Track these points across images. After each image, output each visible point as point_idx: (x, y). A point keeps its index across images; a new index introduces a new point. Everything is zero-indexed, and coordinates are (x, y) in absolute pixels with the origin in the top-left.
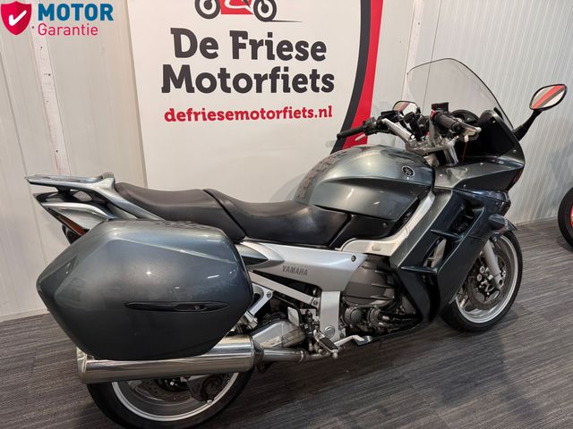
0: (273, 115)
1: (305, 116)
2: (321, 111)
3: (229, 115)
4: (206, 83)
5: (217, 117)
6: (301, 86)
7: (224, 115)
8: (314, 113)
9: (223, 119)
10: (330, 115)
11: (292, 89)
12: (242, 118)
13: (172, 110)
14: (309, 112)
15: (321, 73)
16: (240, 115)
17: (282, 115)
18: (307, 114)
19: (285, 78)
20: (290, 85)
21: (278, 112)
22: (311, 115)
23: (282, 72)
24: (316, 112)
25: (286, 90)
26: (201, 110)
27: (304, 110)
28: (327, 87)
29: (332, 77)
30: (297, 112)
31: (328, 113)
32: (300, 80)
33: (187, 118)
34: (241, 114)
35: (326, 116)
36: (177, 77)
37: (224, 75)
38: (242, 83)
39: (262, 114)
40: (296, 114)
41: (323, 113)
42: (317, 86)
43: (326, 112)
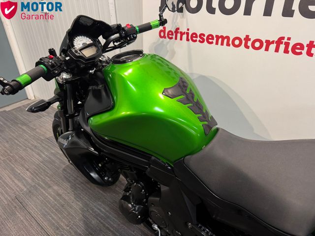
1: (310, 54)
6: (314, 8)
7: (205, 38)
9: (202, 42)
11: (297, 12)
12: (222, 44)
16: (220, 40)
17: (273, 47)
21: (269, 43)
27: (311, 45)
33: (174, 37)
34: (222, 39)
39: (246, 42)
40: (296, 49)
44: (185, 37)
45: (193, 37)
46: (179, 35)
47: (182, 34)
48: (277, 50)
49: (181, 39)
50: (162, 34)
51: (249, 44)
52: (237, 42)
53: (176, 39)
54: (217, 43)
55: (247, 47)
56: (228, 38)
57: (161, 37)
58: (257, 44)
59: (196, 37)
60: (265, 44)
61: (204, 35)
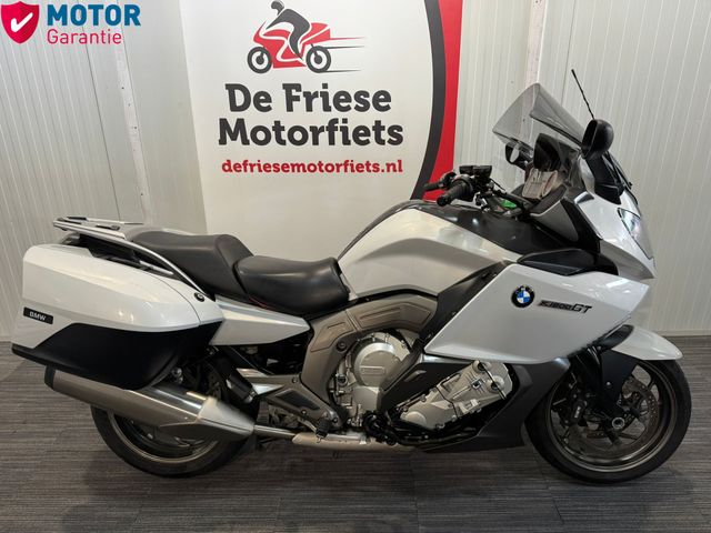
1: (369, 170)
2: (388, 165)
3: (285, 167)
4: (261, 136)
5: (273, 169)
6: (362, 138)
7: (280, 167)
8: (381, 168)
9: (278, 171)
10: (400, 170)
11: (352, 141)
12: (299, 171)
13: (229, 161)
14: (374, 167)
15: (387, 124)
16: (296, 168)
17: (342, 168)
18: (371, 168)
19: (345, 130)
20: (350, 137)
21: (338, 166)
22: (377, 170)
23: (340, 124)
25: (346, 142)
26: (257, 162)
27: (368, 164)
28: (395, 139)
29: (400, 129)
30: (360, 165)
31: (397, 168)
32: (362, 132)
33: (242, 169)
34: (298, 167)
35: (395, 170)
36: (233, 130)
37: (278, 127)
38: (298, 136)
39: (320, 167)
40: (359, 168)
41: (391, 167)
42: (382, 138)
43: (395, 167)
44: (256, 168)
45: (267, 167)
46: (248, 167)
47: (252, 166)
48: (346, 171)
49: (252, 170)
50: (227, 167)
51: (323, 168)
52: (312, 168)
53: (245, 170)
54: (293, 171)
55: (321, 171)
56: (303, 165)
57: (226, 171)
58: (330, 168)
59: (270, 167)
60: (335, 167)
61: (278, 165)
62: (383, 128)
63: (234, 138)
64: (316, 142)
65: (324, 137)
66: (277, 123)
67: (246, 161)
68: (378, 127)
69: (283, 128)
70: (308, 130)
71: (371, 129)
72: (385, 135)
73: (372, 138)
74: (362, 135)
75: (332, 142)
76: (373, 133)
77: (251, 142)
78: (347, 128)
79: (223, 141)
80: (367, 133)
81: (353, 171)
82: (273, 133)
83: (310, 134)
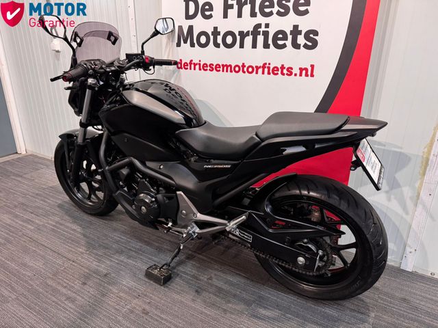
0: (253, 70)
1: (283, 74)
2: (301, 70)
3: (218, 68)
4: (203, 40)
5: (209, 68)
6: (280, 42)
7: (214, 67)
8: (294, 71)
9: (212, 70)
10: (312, 75)
11: (271, 46)
12: (227, 71)
13: (181, 60)
14: (288, 70)
15: (304, 29)
16: (225, 68)
17: (260, 71)
18: (285, 71)
19: (266, 34)
20: (270, 42)
21: (258, 68)
22: (290, 74)
23: (263, 29)
24: (296, 71)
25: (266, 46)
26: (198, 62)
27: (283, 67)
28: (310, 44)
29: (316, 33)
30: (276, 69)
31: (309, 73)
32: (280, 36)
33: (189, 67)
34: (227, 67)
35: (307, 75)
36: (185, 34)
37: (216, 32)
38: (229, 40)
39: (241, 68)
40: (274, 71)
41: (304, 72)
42: (298, 42)
43: (308, 72)
44: (197, 67)
46: (193, 66)
47: (195, 65)
48: (263, 73)
49: (195, 69)
50: (179, 66)
51: (245, 69)
52: (237, 69)
53: (191, 69)
54: (223, 71)
55: (244, 72)
56: (230, 66)
57: (178, 68)
58: (250, 70)
59: (207, 66)
60: (255, 69)
61: (213, 65)
62: (300, 33)
63: (185, 42)
64: (242, 46)
65: (248, 40)
66: (216, 28)
67: (191, 61)
68: (296, 31)
69: (219, 33)
70: (237, 34)
71: (288, 33)
72: (301, 40)
73: (289, 43)
74: (281, 39)
75: (254, 46)
76: (290, 37)
77: (196, 45)
78: (268, 32)
79: (179, 45)
80: (285, 38)
81: (269, 73)
82: (212, 37)
83: (238, 38)
